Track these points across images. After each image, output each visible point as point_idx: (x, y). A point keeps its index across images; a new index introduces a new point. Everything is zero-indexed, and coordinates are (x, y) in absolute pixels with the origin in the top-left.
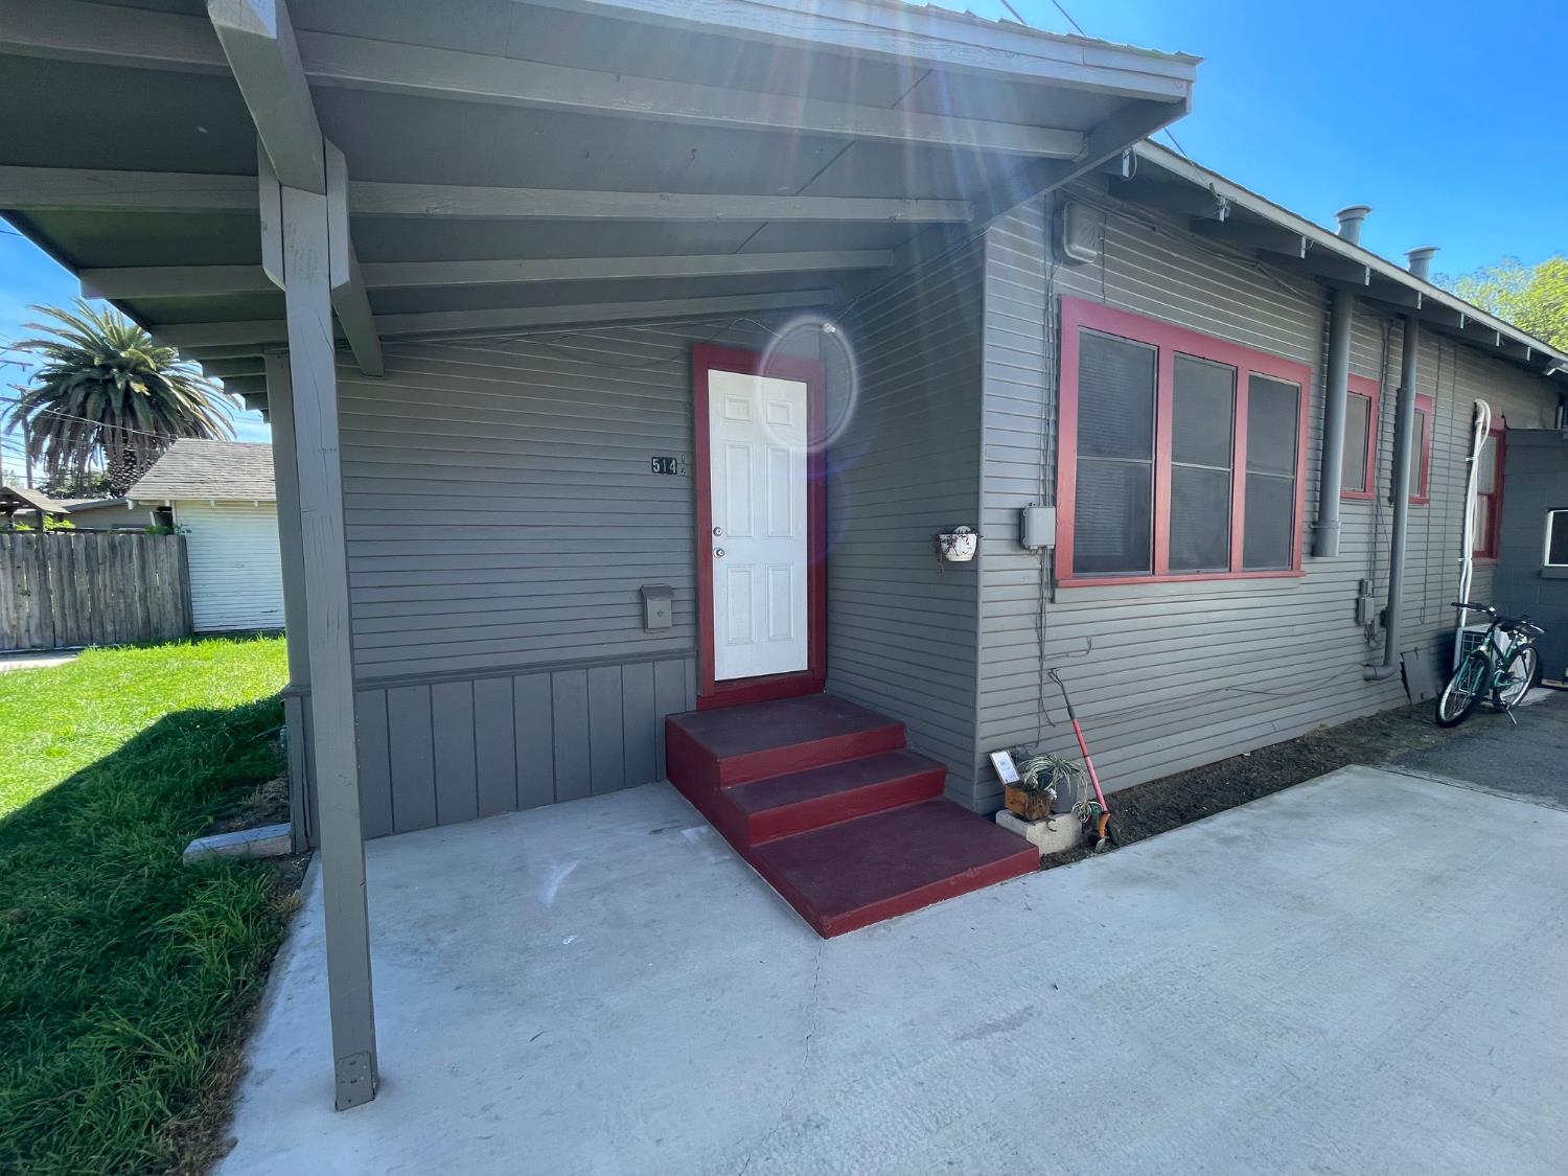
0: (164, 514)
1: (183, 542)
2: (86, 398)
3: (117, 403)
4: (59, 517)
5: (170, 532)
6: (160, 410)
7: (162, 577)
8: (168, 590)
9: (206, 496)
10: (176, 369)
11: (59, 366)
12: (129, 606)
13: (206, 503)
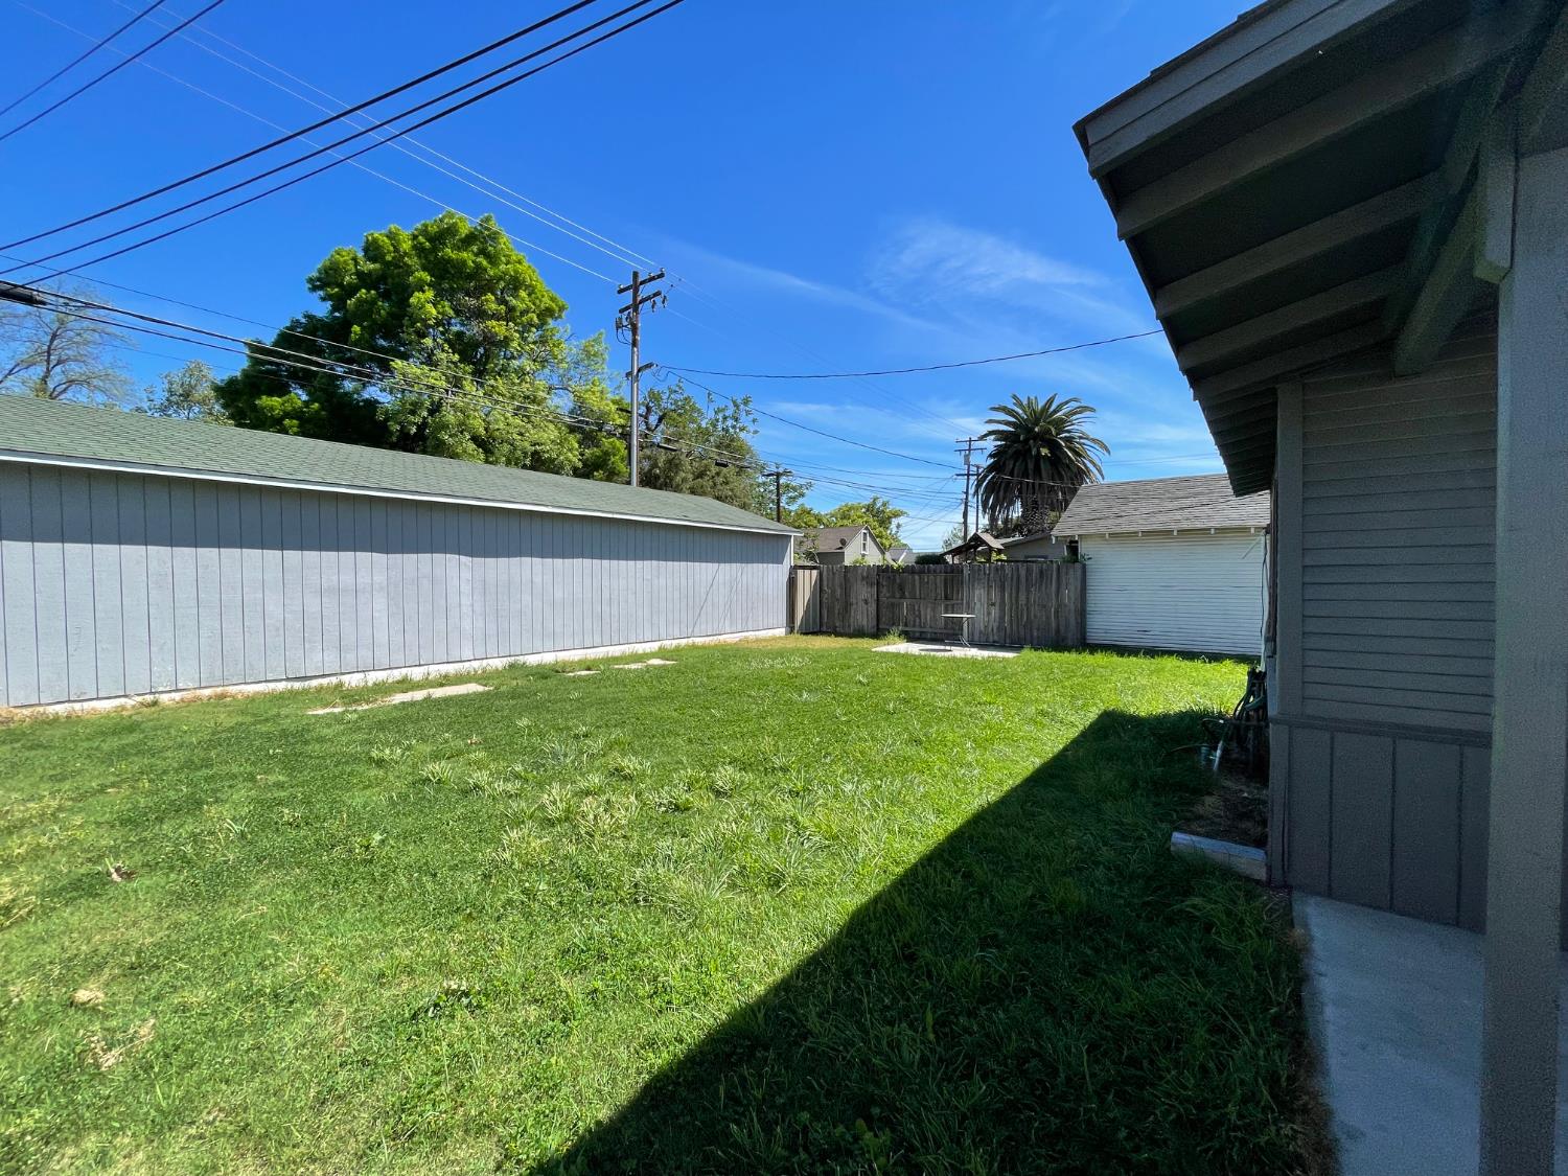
0: (1073, 547)
1: (1084, 566)
2: (1014, 465)
3: (1031, 466)
4: (999, 552)
5: (1076, 561)
6: (1057, 469)
7: (1069, 595)
8: (1072, 607)
9: (1103, 530)
10: (1069, 431)
11: (1001, 446)
12: (1048, 618)
13: (1102, 536)
